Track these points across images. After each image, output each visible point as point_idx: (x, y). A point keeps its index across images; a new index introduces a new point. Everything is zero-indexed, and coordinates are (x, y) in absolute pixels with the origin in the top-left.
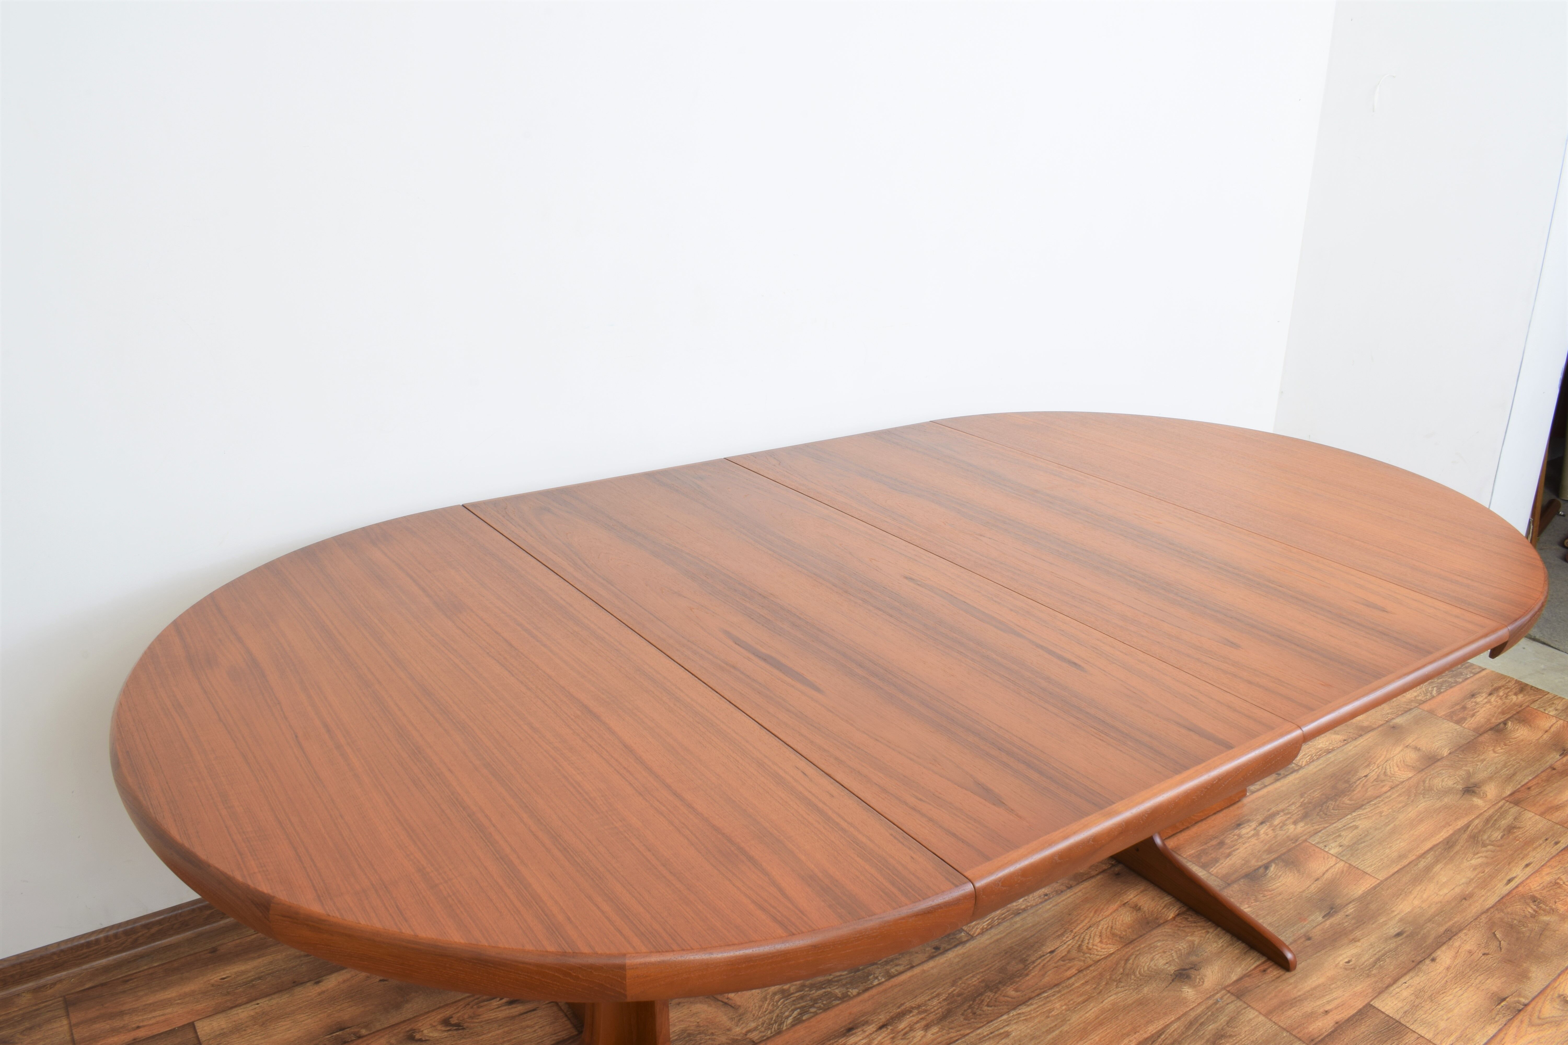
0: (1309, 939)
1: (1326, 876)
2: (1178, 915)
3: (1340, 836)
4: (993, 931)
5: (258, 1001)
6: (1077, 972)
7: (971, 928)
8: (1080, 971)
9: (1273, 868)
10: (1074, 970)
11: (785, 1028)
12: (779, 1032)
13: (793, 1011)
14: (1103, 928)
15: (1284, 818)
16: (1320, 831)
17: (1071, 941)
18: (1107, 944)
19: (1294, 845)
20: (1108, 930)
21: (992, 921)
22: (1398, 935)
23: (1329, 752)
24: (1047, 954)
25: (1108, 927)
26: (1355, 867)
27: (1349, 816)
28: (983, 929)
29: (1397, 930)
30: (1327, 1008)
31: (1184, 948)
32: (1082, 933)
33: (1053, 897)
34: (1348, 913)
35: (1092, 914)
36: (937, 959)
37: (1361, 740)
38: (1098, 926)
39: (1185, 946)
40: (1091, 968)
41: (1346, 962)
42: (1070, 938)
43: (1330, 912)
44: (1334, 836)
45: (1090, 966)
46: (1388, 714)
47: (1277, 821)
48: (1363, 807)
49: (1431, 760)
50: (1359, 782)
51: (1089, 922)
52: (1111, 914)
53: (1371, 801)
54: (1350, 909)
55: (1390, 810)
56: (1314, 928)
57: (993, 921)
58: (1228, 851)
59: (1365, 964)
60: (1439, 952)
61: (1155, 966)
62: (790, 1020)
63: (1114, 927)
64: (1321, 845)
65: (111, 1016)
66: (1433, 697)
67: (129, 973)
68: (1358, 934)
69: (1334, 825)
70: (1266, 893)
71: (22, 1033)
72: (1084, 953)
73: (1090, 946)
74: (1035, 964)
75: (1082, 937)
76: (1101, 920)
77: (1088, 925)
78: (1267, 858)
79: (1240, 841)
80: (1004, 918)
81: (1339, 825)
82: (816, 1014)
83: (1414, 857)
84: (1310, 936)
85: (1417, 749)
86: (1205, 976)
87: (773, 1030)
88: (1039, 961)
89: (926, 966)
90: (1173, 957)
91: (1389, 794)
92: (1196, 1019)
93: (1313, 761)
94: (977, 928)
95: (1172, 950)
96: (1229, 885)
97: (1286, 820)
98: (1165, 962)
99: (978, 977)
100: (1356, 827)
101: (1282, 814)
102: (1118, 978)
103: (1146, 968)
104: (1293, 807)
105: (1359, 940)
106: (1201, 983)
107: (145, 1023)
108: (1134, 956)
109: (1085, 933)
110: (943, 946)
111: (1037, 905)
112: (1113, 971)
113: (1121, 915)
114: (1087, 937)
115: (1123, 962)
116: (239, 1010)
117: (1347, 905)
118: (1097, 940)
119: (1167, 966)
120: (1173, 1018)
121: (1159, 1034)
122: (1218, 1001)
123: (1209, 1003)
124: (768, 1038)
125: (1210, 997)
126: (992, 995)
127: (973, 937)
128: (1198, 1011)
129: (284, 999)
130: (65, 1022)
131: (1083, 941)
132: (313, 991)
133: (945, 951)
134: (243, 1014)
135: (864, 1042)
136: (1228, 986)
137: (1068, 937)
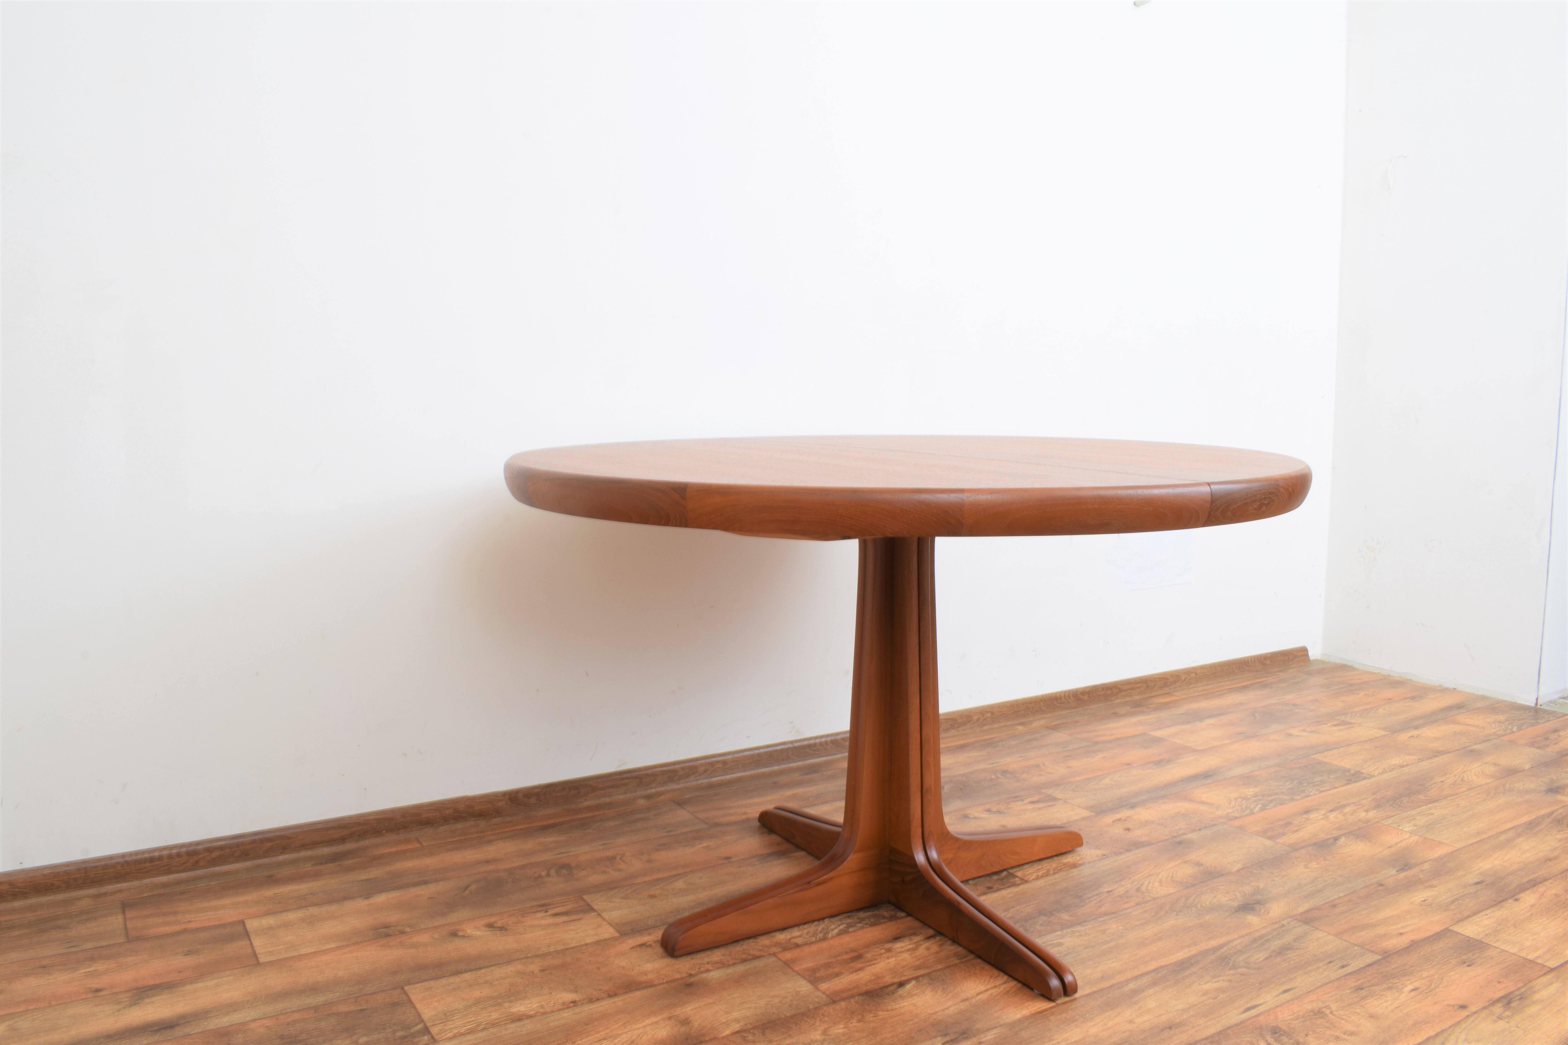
0: (1382, 885)
1: (1399, 845)
3: (1414, 819)
4: (1048, 878)
6: (1135, 905)
8: (1138, 904)
9: (1343, 839)
10: (1132, 904)
12: (824, 939)
13: (839, 926)
14: (1163, 877)
15: (1355, 808)
16: (1393, 816)
17: (1129, 885)
18: (1167, 888)
19: (1365, 825)
20: (1168, 878)
22: (1478, 883)
23: (1402, 766)
24: (1105, 893)
25: (1168, 876)
26: (1430, 839)
27: (1424, 807)
28: (1038, 876)
29: (1476, 880)
30: (1402, 931)
32: (1141, 880)
34: (1423, 869)
35: (1152, 868)
37: (1436, 759)
38: (1158, 876)
39: (1250, 890)
40: (1150, 903)
41: (1422, 901)
42: (1128, 883)
43: (1404, 868)
44: (1408, 819)
45: (1149, 901)
46: (1465, 743)
47: (1347, 810)
48: (1440, 801)
49: (1512, 772)
50: (1434, 785)
51: (1148, 873)
52: (1172, 868)
53: (1447, 797)
54: (1426, 866)
55: (1468, 803)
56: (1387, 878)
57: (1048, 870)
58: (1296, 828)
59: (1443, 902)
60: (1522, 895)
61: (1217, 901)
62: (836, 931)
63: (1174, 876)
64: (1394, 825)
65: (165, 914)
66: (1513, 732)
67: (186, 888)
68: (1435, 882)
69: (1408, 813)
70: (1335, 855)
71: (78, 922)
72: (1143, 893)
73: (1149, 888)
74: (1092, 900)
75: (1141, 882)
76: (1161, 872)
77: (1148, 875)
78: (1335, 833)
79: (1308, 822)
81: (1414, 812)
83: (1494, 833)
84: (1383, 883)
85: (1495, 764)
86: (1271, 909)
87: (818, 937)
88: (1095, 897)
90: (1236, 896)
91: (1467, 793)
92: (1261, 937)
93: (1386, 772)
94: (1032, 876)
95: (1235, 891)
96: (1296, 850)
97: (1358, 809)
98: (1227, 899)
99: (1032, 906)
100: (1432, 814)
101: (1353, 805)
102: (1179, 909)
103: (1208, 903)
104: (1365, 801)
105: (1435, 887)
106: (1266, 913)
107: (197, 920)
108: (1195, 895)
109: (1144, 880)
110: (995, 887)
111: (1094, 861)
112: (1172, 905)
113: (1182, 869)
114: (1146, 883)
115: (1183, 899)
116: (289, 914)
117: (1422, 863)
118: (1157, 884)
119: (1230, 902)
120: (1236, 936)
121: (1221, 946)
122: (1283, 926)
123: (1276, 926)
124: (812, 943)
125: (1275, 923)
126: (1044, 918)
127: (1026, 882)
128: (1264, 932)
129: (333, 908)
130: (120, 918)
131: (1142, 885)
132: (361, 903)
133: (998, 890)
134: (291, 916)
135: (910, 946)
136: (1295, 915)
137: (1126, 882)
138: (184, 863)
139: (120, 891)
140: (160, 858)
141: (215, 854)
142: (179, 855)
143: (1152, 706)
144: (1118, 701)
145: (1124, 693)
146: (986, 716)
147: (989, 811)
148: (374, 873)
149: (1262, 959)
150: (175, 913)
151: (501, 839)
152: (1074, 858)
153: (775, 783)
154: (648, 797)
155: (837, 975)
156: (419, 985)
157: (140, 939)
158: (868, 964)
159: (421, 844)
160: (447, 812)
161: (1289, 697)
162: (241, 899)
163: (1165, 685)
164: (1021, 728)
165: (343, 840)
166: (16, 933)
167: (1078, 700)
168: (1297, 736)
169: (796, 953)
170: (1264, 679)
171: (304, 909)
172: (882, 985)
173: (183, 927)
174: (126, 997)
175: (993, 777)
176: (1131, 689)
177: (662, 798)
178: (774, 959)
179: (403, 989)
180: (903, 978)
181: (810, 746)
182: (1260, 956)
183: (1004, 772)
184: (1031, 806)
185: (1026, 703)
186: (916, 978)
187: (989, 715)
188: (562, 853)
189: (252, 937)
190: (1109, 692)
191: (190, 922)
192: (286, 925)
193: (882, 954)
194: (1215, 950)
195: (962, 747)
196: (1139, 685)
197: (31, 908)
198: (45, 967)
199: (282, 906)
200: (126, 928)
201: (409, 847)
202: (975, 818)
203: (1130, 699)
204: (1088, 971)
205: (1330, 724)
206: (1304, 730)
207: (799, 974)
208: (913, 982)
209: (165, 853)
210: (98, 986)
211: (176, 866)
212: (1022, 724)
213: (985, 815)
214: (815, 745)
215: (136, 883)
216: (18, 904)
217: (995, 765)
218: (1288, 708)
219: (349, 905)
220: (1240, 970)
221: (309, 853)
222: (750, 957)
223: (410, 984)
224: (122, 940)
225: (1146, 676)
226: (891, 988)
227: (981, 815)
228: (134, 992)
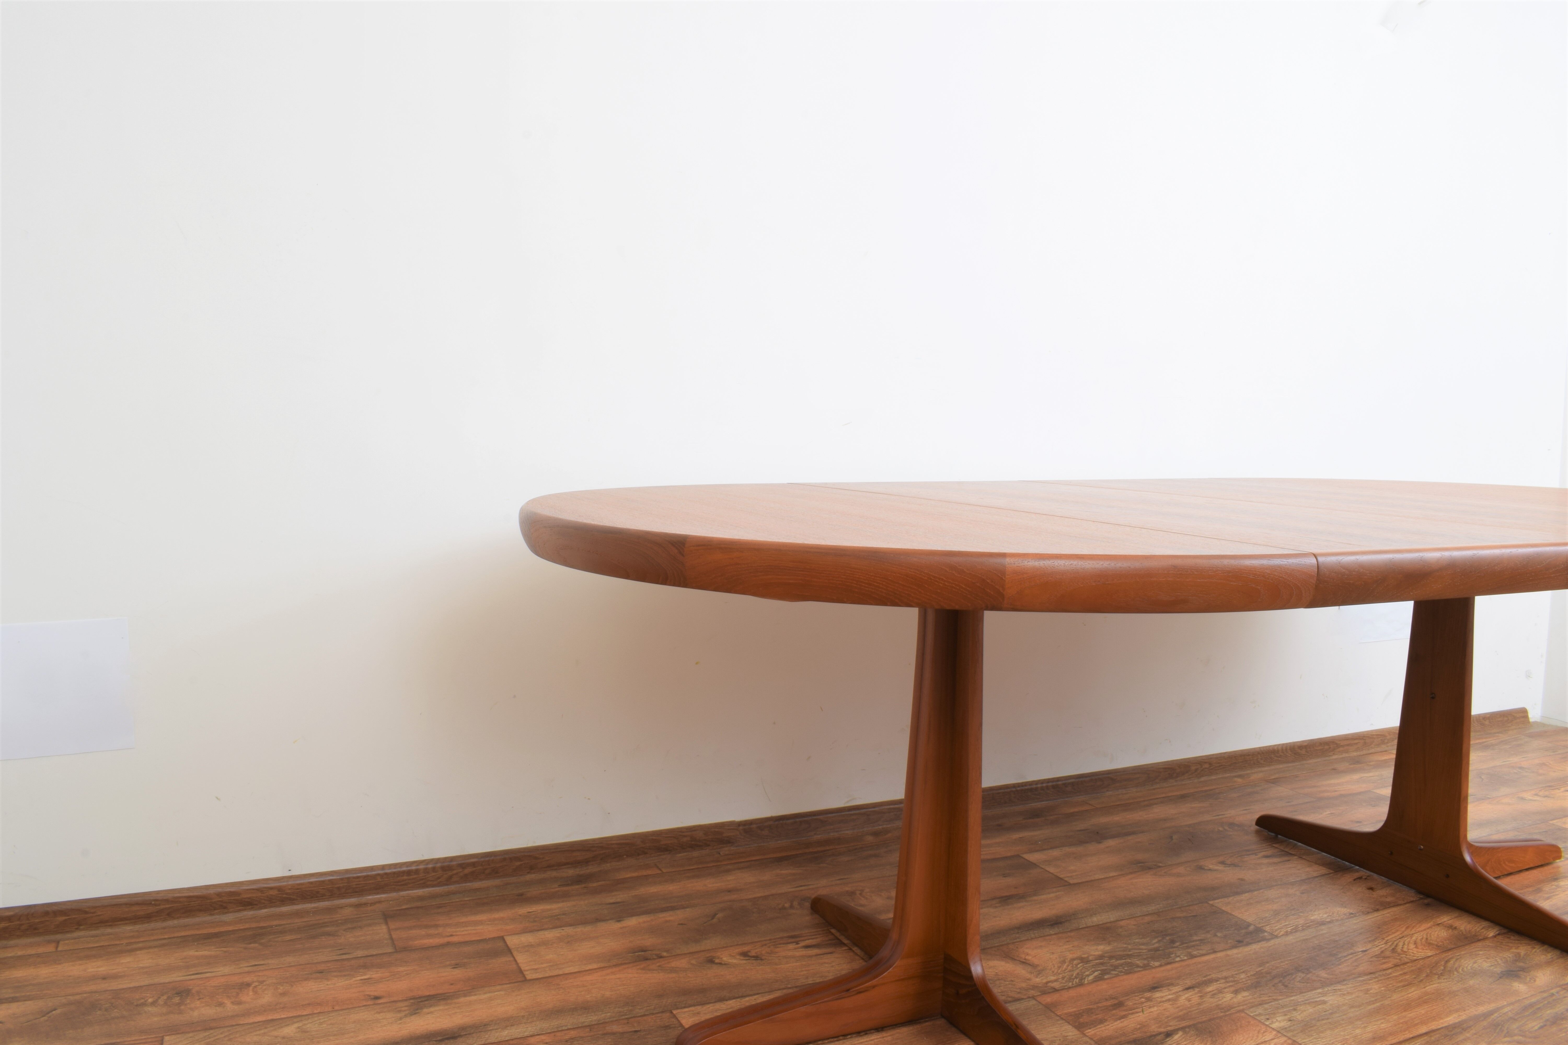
2: (1499, 934)
4: (1298, 935)
5: (563, 928)
6: (1393, 966)
7: (1274, 930)
8: (1396, 966)
10: (1390, 965)
11: (1086, 982)
12: (1081, 985)
13: (1094, 972)
14: (1417, 939)
17: (1383, 946)
18: (1423, 950)
20: (1423, 941)
21: (1296, 927)
24: (1359, 952)
25: (1422, 938)
28: (1287, 932)
31: (1510, 957)
32: (1395, 941)
33: (1359, 915)
35: (1403, 929)
36: (1241, 948)
38: (1411, 937)
39: (1510, 956)
40: (1408, 965)
42: (1382, 943)
45: (1408, 963)
51: (1401, 934)
52: (1425, 930)
58: (1547, 896)
61: (1479, 967)
62: (1091, 978)
63: (1429, 939)
65: (427, 927)
67: (442, 902)
71: (345, 930)
72: (1399, 954)
73: (1405, 949)
74: (1347, 958)
75: (1396, 943)
76: (1415, 933)
77: (1401, 936)
79: (1558, 889)
80: (1309, 926)
82: (1117, 975)
86: (1537, 977)
87: (1074, 982)
88: (1351, 956)
89: (1229, 952)
90: (1498, 962)
92: (1531, 1005)
94: (1281, 931)
95: (1496, 958)
98: (1489, 964)
102: (1440, 973)
103: (1469, 968)
106: (1532, 981)
107: (458, 933)
108: (1454, 960)
109: (1398, 941)
110: (1245, 941)
111: (1343, 920)
112: (1432, 968)
113: (1436, 931)
114: (1401, 944)
115: (1443, 963)
116: (546, 933)
118: (1412, 946)
119: (1492, 968)
120: (1505, 1003)
121: (1491, 1013)
122: (1553, 995)
123: (1545, 995)
124: (1070, 988)
125: (1544, 992)
126: (1303, 975)
127: (1277, 937)
128: (1534, 1000)
129: (587, 929)
130: (384, 927)
131: (1396, 946)
132: (615, 926)
133: (1248, 944)
134: (549, 935)
135: (1170, 997)
136: (1563, 985)
137: (1380, 942)
138: (439, 878)
139: (380, 902)
140: (417, 871)
141: (468, 870)
142: (434, 869)
143: (1371, 763)
144: (1335, 757)
145: (1341, 749)
146: (1204, 767)
147: (1223, 863)
148: (620, 896)
149: (1536, 1028)
150: (436, 926)
151: (739, 869)
152: (1321, 916)
153: (999, 825)
154: (876, 834)
155: (1102, 1021)
156: (686, 1010)
157: (405, 949)
158: (1130, 1012)
159: (661, 870)
160: (685, 839)
161: (1514, 760)
162: (496, 915)
163: (1383, 742)
164: (1239, 780)
165: (586, 862)
166: (288, 938)
167: (1295, 754)
168: (1531, 800)
169: (1055, 997)
170: (1484, 740)
171: (559, 929)
172: (1148, 1034)
173: (446, 940)
174: (406, 1006)
175: (1221, 829)
176: (1348, 745)
177: (890, 835)
178: (1033, 1002)
179: (672, 1012)
180: (1169, 1028)
181: (1031, 790)
182: (1534, 1025)
183: (1232, 825)
184: (1266, 861)
185: (1244, 755)
186: (1182, 1029)
187: (1207, 766)
188: (801, 886)
189: (515, 953)
190: (1326, 747)
191: (452, 935)
192: (544, 943)
193: (1142, 1003)
194: (1486, 1015)
195: (1183, 797)
196: (1356, 741)
197: (298, 914)
198: (322, 972)
199: (536, 925)
200: (391, 939)
201: (649, 872)
202: (1210, 870)
203: (1347, 755)
204: (1358, 1031)
205: (1563, 789)
206: (1536, 795)
207: (1062, 1019)
208: (1180, 1033)
209: (422, 867)
210: (376, 994)
211: (431, 881)
212: (1240, 776)
213: (1220, 867)
214: (1036, 789)
215: (394, 895)
216: (285, 909)
217: (1221, 817)
218: (1515, 771)
219: (603, 927)
220: (1516, 1038)
221: (554, 874)
222: (1010, 999)
223: (677, 1008)
224: (390, 950)
225: (1363, 732)
226: (1159, 1037)
227: (1216, 868)
228: (412, 1001)
